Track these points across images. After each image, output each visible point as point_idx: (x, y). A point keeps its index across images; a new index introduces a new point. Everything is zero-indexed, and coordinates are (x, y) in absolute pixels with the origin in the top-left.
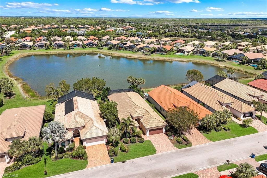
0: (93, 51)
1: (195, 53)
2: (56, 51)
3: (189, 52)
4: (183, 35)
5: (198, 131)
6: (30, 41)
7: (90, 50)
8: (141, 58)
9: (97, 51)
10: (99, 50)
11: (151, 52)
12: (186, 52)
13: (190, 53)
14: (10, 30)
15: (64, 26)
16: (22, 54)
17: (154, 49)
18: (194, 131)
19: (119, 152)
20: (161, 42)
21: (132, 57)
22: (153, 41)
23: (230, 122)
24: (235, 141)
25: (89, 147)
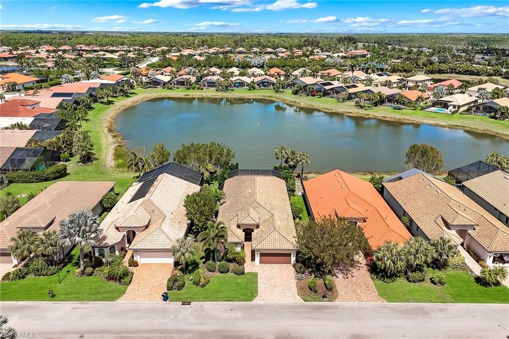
0: (264, 96)
1: (474, 109)
2: (202, 94)
3: (459, 107)
4: (470, 69)
5: (368, 274)
6: (170, 74)
7: (261, 94)
8: (349, 112)
9: (271, 97)
10: (278, 94)
11: (375, 103)
12: (452, 107)
13: (462, 109)
14: (155, 55)
15: (241, 49)
16: (147, 94)
17: (381, 97)
18: (361, 271)
19: (188, 284)
20: (407, 84)
21: (332, 110)
22: (390, 81)
23: (456, 267)
24: (441, 310)
25: (145, 264)
